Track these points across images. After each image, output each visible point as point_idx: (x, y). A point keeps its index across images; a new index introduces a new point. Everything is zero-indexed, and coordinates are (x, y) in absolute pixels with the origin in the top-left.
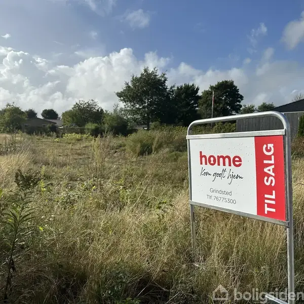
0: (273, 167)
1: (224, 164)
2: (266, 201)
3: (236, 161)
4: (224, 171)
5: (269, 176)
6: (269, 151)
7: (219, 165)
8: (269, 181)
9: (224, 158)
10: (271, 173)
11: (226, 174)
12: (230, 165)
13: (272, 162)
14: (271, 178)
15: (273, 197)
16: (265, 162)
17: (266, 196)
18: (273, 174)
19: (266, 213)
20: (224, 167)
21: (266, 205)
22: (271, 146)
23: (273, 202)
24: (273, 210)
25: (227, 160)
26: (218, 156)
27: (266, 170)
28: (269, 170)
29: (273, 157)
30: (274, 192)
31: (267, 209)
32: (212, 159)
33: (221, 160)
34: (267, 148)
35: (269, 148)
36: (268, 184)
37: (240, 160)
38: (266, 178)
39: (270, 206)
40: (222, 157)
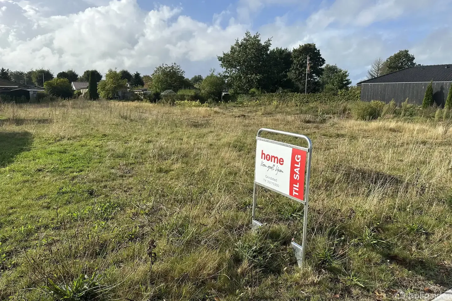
0: (299, 169)
1: (274, 162)
2: (294, 188)
3: (281, 161)
4: (274, 166)
5: (296, 174)
6: (298, 159)
7: (271, 161)
8: (296, 177)
9: (275, 158)
10: (298, 172)
11: (275, 168)
12: (277, 163)
13: (299, 166)
14: (297, 175)
15: (298, 186)
16: (296, 165)
17: (294, 185)
18: (299, 173)
19: (294, 195)
20: (274, 164)
21: (294, 190)
22: (299, 156)
23: (297, 190)
24: (297, 194)
25: (276, 159)
26: (272, 156)
27: (295, 170)
28: (297, 171)
29: (300, 163)
30: (298, 184)
31: (294, 193)
32: (268, 156)
33: (273, 158)
34: (297, 157)
35: (298, 158)
36: (295, 178)
37: (283, 161)
38: (295, 175)
39: (296, 191)
40: (274, 157)
